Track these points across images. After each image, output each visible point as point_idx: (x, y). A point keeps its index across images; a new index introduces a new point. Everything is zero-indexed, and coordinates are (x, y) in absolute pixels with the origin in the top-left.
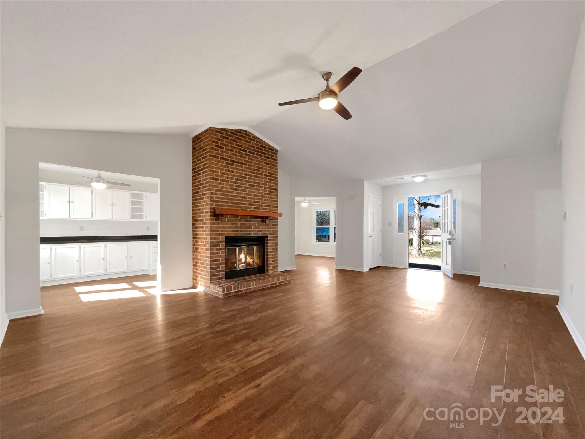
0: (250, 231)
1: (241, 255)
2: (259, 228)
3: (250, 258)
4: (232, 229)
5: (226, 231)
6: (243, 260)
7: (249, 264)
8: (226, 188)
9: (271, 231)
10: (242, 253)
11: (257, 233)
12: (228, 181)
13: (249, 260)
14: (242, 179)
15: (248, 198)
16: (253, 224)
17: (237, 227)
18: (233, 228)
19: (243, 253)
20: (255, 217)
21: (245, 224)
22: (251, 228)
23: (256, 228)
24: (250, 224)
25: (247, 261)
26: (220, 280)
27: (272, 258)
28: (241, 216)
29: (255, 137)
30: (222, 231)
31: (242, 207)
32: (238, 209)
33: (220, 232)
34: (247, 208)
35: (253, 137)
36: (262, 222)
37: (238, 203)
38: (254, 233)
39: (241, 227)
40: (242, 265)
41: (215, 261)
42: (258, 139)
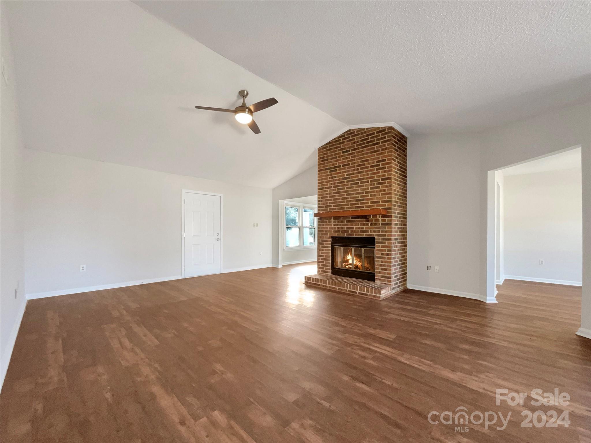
0: (352, 231)
1: (348, 256)
2: (362, 228)
3: (358, 261)
4: (334, 230)
5: (329, 231)
6: (350, 262)
7: (357, 267)
8: (330, 194)
9: (379, 233)
10: (348, 255)
11: (361, 235)
12: (331, 187)
13: (356, 262)
14: (344, 181)
15: (350, 198)
16: (356, 225)
17: (338, 228)
18: (335, 228)
19: (350, 254)
20: (357, 217)
21: (347, 225)
22: (353, 228)
23: (359, 228)
24: (352, 225)
25: (354, 263)
26: (325, 273)
27: (381, 265)
28: (343, 217)
29: (359, 130)
30: (326, 231)
31: (344, 208)
32: (340, 211)
33: (325, 233)
34: (349, 208)
35: (357, 131)
36: (367, 222)
37: (339, 205)
38: (357, 234)
39: (342, 228)
40: (349, 266)
41: (321, 256)
42: (364, 129)
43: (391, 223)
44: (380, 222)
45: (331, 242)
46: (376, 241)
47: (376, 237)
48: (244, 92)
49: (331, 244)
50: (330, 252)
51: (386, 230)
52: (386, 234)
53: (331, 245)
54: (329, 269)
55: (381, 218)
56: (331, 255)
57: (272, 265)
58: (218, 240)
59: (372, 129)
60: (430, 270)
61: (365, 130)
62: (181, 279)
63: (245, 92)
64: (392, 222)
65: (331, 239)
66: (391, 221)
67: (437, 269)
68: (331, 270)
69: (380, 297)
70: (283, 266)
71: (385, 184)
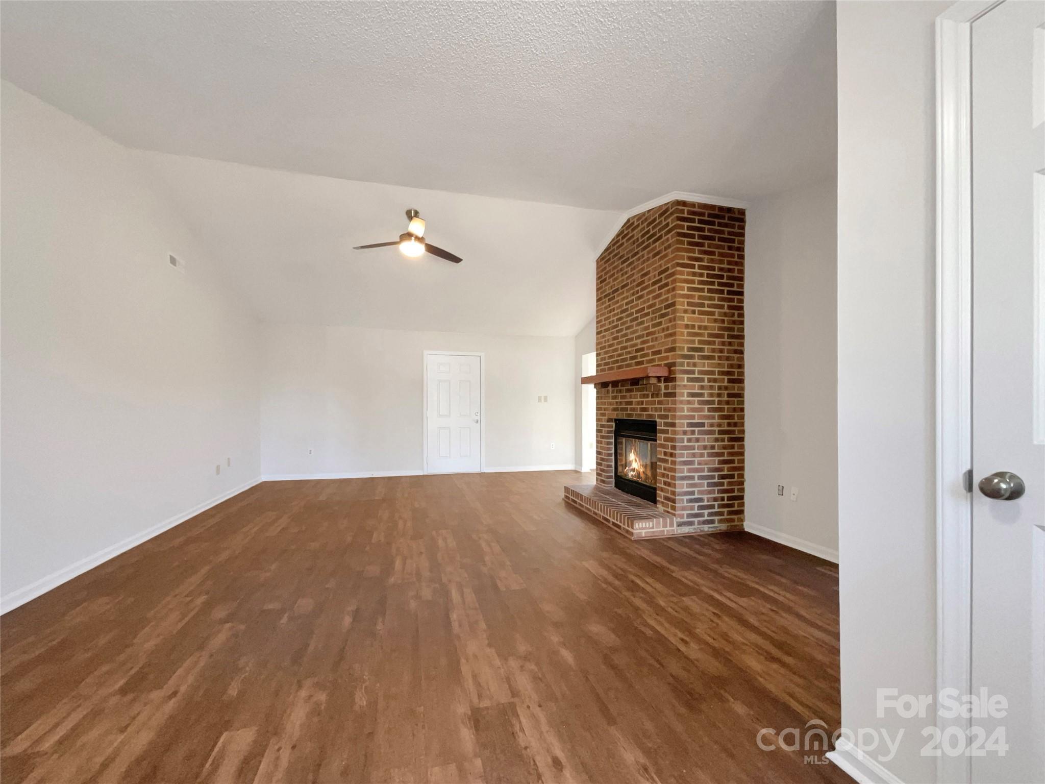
0: (631, 409)
1: (630, 455)
2: (642, 403)
6: (633, 466)
9: (662, 411)
12: (609, 329)
14: (622, 317)
15: (630, 346)
16: (635, 397)
21: (625, 397)
22: (632, 403)
23: (639, 403)
26: (605, 484)
27: (663, 475)
28: (621, 383)
32: (619, 371)
34: (628, 366)
37: (618, 361)
38: (637, 414)
40: (632, 473)
43: (675, 393)
44: (663, 391)
45: (613, 429)
46: (658, 428)
47: (658, 420)
48: (411, 213)
49: (613, 432)
50: (612, 447)
51: (670, 406)
52: (670, 414)
53: (613, 435)
54: (610, 477)
55: (664, 383)
56: (613, 451)
57: (575, 468)
58: (477, 422)
59: (655, 209)
60: (782, 495)
61: (647, 215)
62: (421, 476)
63: (413, 212)
64: (677, 391)
65: (614, 424)
66: (675, 389)
67: (794, 494)
68: (613, 480)
69: (633, 533)
70: (591, 470)
71: (668, 315)
